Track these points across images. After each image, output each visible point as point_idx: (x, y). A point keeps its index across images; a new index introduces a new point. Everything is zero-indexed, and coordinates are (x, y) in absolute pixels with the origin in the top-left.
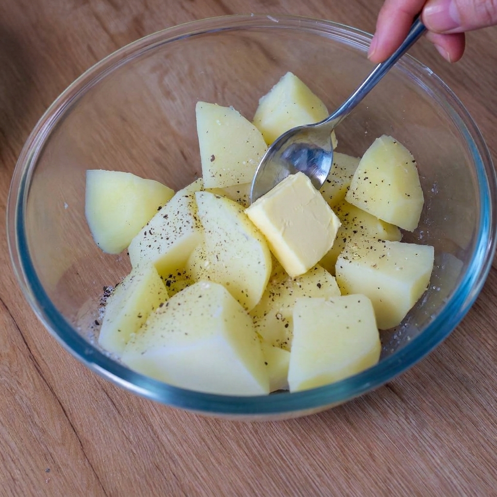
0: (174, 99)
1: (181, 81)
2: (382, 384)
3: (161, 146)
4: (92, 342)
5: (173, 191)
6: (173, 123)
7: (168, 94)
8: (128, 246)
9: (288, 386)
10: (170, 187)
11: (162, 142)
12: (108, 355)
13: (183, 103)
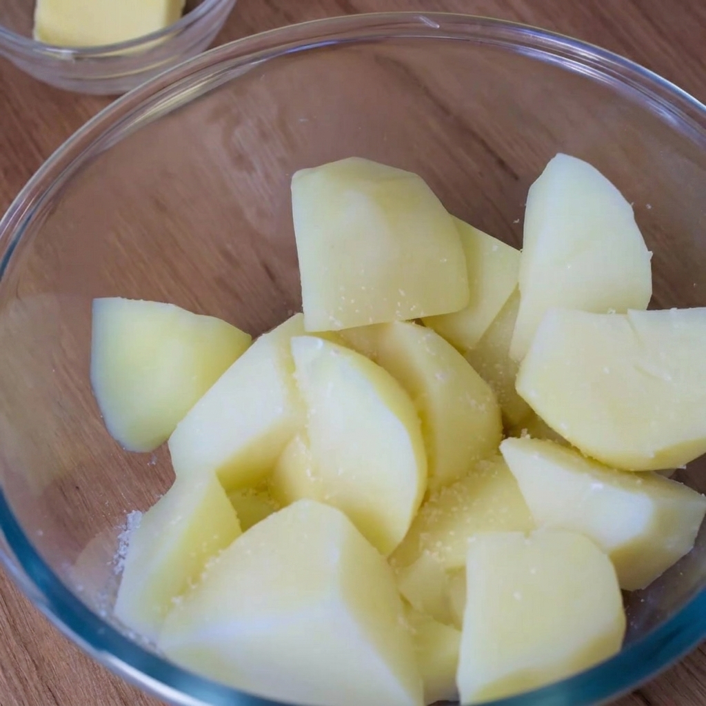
0: (250, 168)
1: (264, 136)
2: (626, 691)
3: (227, 255)
4: (103, 614)
5: (249, 336)
6: (250, 214)
7: (240, 160)
8: (168, 439)
9: (457, 694)
10: (245, 331)
11: (229, 247)
12: (132, 636)
13: (267, 176)
